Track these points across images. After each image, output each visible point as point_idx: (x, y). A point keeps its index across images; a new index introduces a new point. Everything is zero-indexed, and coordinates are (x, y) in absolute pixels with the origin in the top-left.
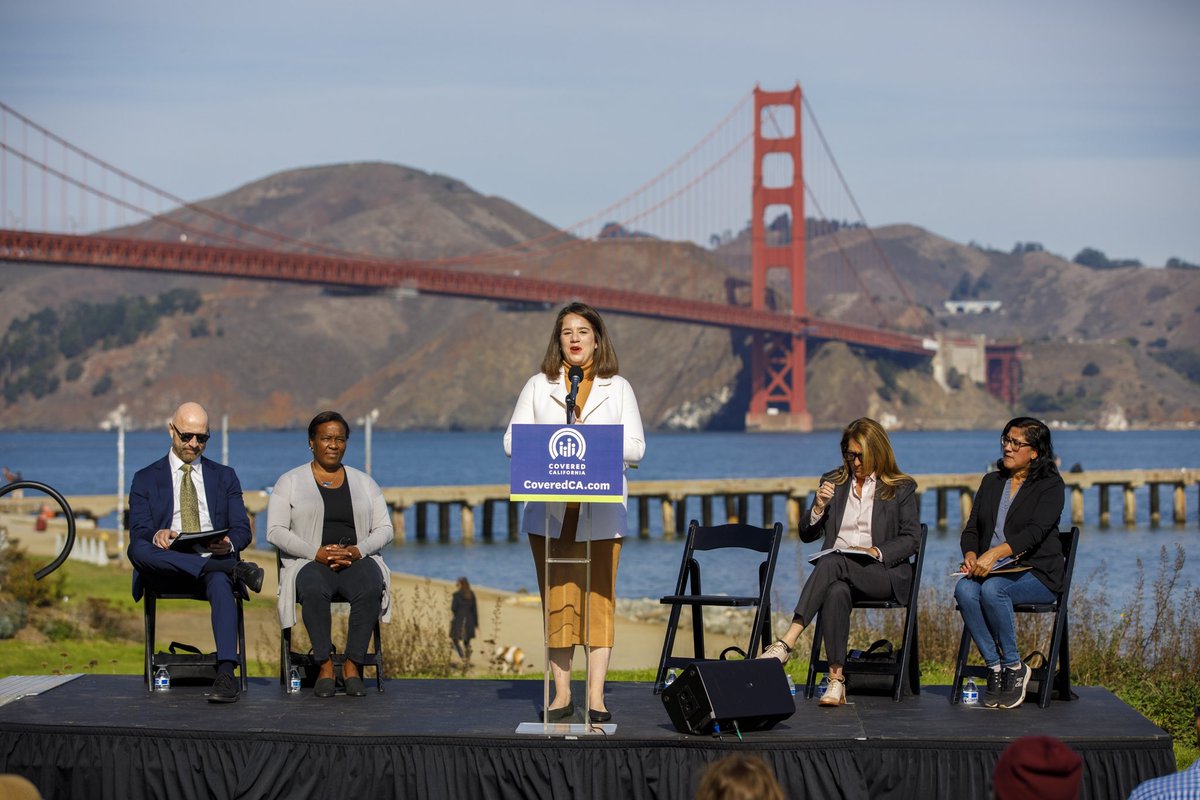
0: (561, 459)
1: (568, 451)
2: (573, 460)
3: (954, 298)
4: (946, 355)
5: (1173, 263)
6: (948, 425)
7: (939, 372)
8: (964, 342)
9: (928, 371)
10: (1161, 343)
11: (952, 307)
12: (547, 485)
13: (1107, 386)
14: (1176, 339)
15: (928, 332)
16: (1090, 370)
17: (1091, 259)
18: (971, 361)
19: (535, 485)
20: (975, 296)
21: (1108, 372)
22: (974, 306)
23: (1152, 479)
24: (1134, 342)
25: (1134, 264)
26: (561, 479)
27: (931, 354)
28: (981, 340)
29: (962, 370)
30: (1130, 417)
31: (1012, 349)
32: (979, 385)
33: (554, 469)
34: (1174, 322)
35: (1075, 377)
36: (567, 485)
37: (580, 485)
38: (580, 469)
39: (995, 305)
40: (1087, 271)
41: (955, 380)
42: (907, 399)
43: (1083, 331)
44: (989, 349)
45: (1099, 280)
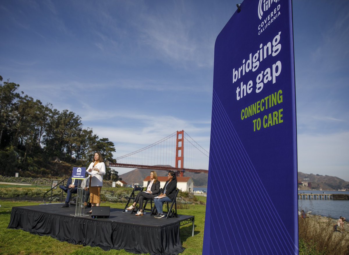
0: (78, 173)
1: (79, 171)
2: (80, 173)
3: (305, 178)
4: (304, 184)
5: (326, 175)
6: (305, 190)
7: (303, 185)
8: (306, 182)
9: (302, 185)
10: (325, 183)
11: (304, 179)
12: (76, 176)
13: (320, 186)
14: (326, 182)
15: (302, 181)
16: (318, 185)
17: (318, 175)
18: (307, 184)
19: (75, 176)
20: (306, 178)
21: (320, 185)
22: (306, 179)
23: (320, 194)
24: (322, 183)
25: (322, 175)
26: (78, 175)
27: (302, 183)
28: (307, 182)
29: (306, 185)
30: (322, 189)
31: (310, 183)
32: (307, 186)
33: (77, 174)
34: (326, 181)
35: (317, 186)
36: (78, 176)
37: (80, 177)
38: (80, 174)
39: (309, 179)
40: (317, 176)
41: (305, 186)
42: (300, 187)
43: (317, 181)
44: (308, 183)
45: (319, 177)
